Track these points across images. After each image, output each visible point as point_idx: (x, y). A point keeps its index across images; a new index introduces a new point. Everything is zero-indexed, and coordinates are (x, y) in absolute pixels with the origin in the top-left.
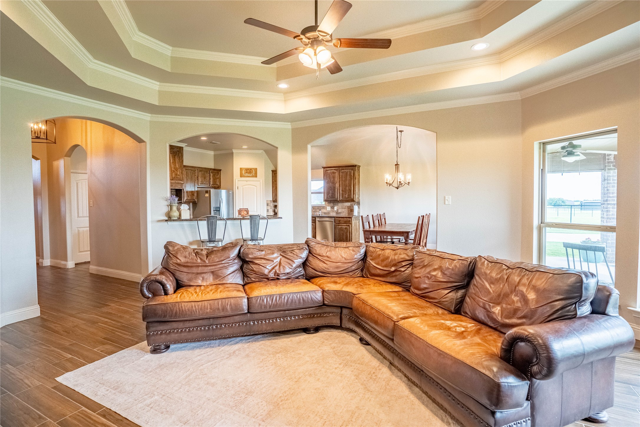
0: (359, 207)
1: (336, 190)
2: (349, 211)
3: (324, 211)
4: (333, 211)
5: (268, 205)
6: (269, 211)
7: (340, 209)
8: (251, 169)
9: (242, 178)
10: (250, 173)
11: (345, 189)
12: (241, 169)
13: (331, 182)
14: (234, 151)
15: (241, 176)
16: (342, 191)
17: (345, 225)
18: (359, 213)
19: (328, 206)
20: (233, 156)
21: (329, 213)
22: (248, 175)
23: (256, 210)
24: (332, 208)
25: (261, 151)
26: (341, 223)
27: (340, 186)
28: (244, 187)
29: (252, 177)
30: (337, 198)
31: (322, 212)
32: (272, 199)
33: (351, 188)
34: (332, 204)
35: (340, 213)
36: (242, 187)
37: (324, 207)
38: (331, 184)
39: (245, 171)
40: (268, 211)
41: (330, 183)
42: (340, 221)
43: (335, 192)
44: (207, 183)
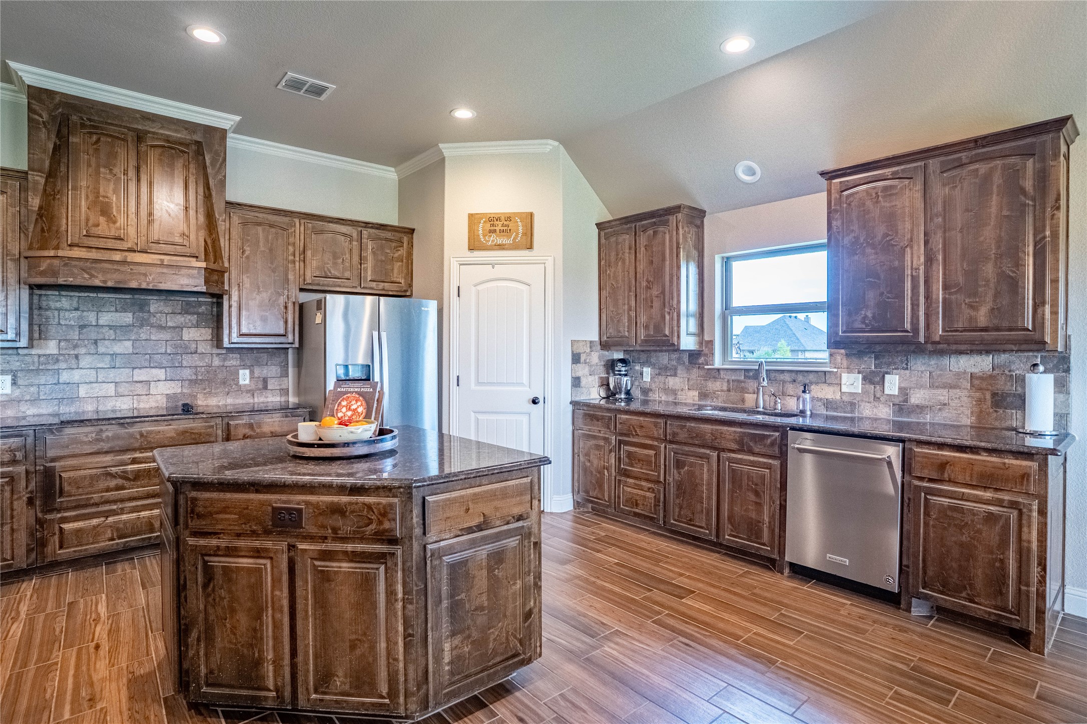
0: (1062, 386)
1: (908, 285)
2: (980, 401)
3: (827, 392)
4: (876, 399)
5: (576, 359)
6: (584, 382)
7: (922, 387)
8: (509, 218)
9: (476, 253)
10: (506, 232)
11: (972, 274)
12: (471, 216)
13: (873, 246)
14: (446, 153)
15: (474, 245)
16: (946, 287)
17: (988, 495)
18: (1062, 418)
19: (849, 370)
20: (444, 173)
21: (852, 404)
22: (499, 241)
23: (525, 380)
24: (874, 379)
25: (551, 144)
26: (950, 481)
27: (930, 260)
28: (480, 288)
29: (515, 247)
30: (916, 330)
31: (813, 399)
32: (596, 338)
33: (1018, 264)
34: (870, 363)
35: (920, 409)
36: (474, 289)
37: (823, 377)
38: (872, 258)
39: (488, 226)
40: (576, 382)
41: (869, 250)
42: (943, 466)
43: (901, 296)
44: (347, 274)
